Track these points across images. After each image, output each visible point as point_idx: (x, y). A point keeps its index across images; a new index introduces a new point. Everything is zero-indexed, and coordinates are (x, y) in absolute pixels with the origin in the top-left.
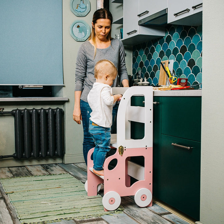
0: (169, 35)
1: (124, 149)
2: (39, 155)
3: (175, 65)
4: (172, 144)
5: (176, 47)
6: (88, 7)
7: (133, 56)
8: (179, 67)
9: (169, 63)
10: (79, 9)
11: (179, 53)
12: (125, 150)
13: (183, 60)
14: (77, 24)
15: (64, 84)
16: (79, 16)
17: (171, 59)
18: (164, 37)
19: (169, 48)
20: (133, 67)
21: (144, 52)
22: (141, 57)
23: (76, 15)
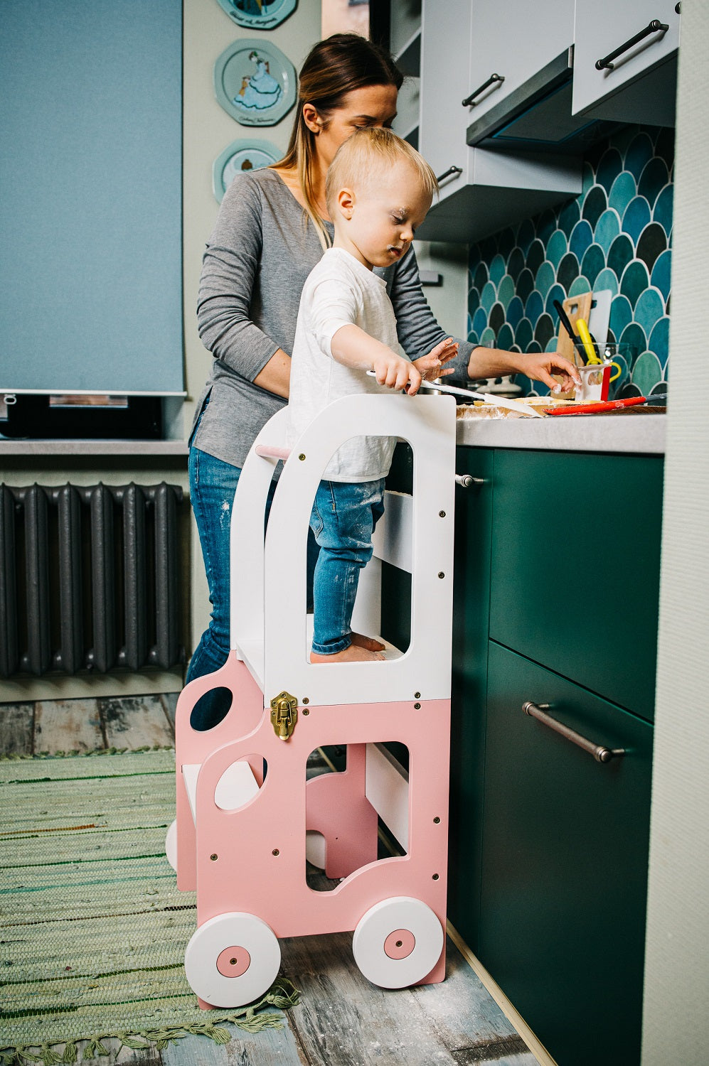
0: (596, 185)
1: (301, 705)
2: (84, 661)
3: (619, 312)
4: (528, 705)
5: (622, 233)
6: (286, 84)
7: (470, 286)
8: (633, 322)
9: (593, 304)
10: (251, 97)
11: (635, 260)
12: (306, 712)
13: (651, 287)
14: (241, 157)
15: (185, 389)
16: (250, 123)
17: (602, 288)
18: (577, 196)
19: (594, 244)
20: (469, 329)
21: (506, 268)
22: (497, 287)
23: (237, 119)
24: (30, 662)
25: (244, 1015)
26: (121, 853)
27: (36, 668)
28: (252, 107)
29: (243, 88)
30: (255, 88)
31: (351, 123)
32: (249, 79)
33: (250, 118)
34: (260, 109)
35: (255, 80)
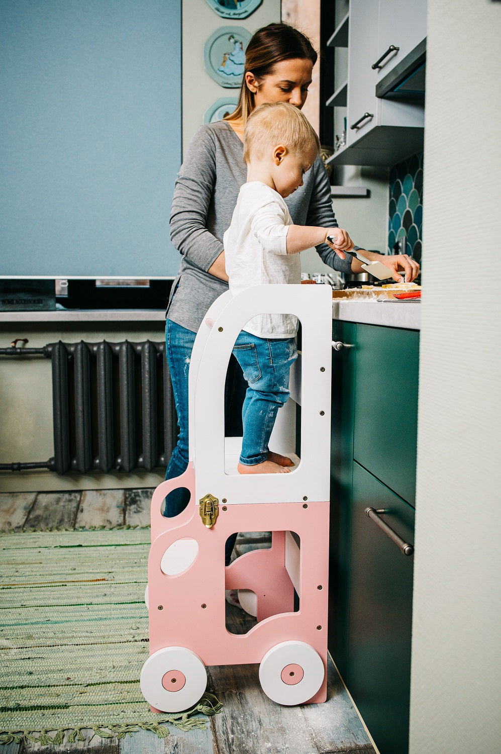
1: (221, 504)
4: (368, 510)
7: (390, 197)
10: (230, 67)
12: (225, 509)
14: (223, 110)
16: (229, 86)
20: (390, 228)
21: (413, 184)
22: (407, 197)
23: (221, 84)
24: (78, 463)
25: (181, 718)
26: (120, 599)
27: (82, 467)
28: (230, 74)
29: (224, 61)
30: (233, 61)
31: (278, 86)
32: (229, 55)
33: (229, 83)
34: (236, 75)
35: (233, 55)
